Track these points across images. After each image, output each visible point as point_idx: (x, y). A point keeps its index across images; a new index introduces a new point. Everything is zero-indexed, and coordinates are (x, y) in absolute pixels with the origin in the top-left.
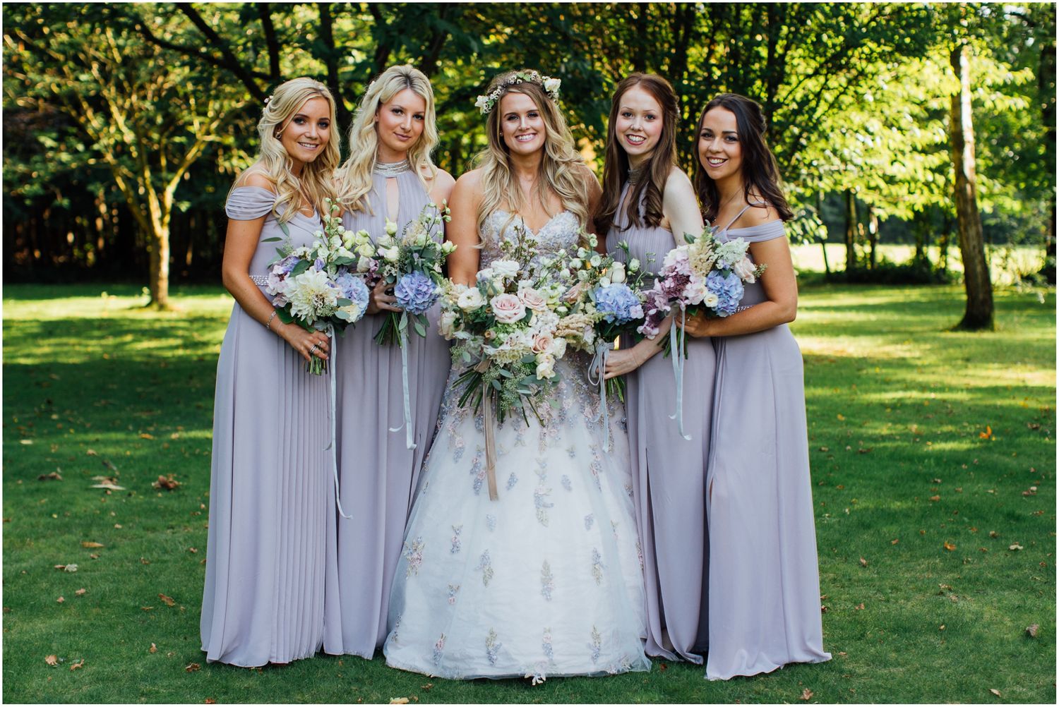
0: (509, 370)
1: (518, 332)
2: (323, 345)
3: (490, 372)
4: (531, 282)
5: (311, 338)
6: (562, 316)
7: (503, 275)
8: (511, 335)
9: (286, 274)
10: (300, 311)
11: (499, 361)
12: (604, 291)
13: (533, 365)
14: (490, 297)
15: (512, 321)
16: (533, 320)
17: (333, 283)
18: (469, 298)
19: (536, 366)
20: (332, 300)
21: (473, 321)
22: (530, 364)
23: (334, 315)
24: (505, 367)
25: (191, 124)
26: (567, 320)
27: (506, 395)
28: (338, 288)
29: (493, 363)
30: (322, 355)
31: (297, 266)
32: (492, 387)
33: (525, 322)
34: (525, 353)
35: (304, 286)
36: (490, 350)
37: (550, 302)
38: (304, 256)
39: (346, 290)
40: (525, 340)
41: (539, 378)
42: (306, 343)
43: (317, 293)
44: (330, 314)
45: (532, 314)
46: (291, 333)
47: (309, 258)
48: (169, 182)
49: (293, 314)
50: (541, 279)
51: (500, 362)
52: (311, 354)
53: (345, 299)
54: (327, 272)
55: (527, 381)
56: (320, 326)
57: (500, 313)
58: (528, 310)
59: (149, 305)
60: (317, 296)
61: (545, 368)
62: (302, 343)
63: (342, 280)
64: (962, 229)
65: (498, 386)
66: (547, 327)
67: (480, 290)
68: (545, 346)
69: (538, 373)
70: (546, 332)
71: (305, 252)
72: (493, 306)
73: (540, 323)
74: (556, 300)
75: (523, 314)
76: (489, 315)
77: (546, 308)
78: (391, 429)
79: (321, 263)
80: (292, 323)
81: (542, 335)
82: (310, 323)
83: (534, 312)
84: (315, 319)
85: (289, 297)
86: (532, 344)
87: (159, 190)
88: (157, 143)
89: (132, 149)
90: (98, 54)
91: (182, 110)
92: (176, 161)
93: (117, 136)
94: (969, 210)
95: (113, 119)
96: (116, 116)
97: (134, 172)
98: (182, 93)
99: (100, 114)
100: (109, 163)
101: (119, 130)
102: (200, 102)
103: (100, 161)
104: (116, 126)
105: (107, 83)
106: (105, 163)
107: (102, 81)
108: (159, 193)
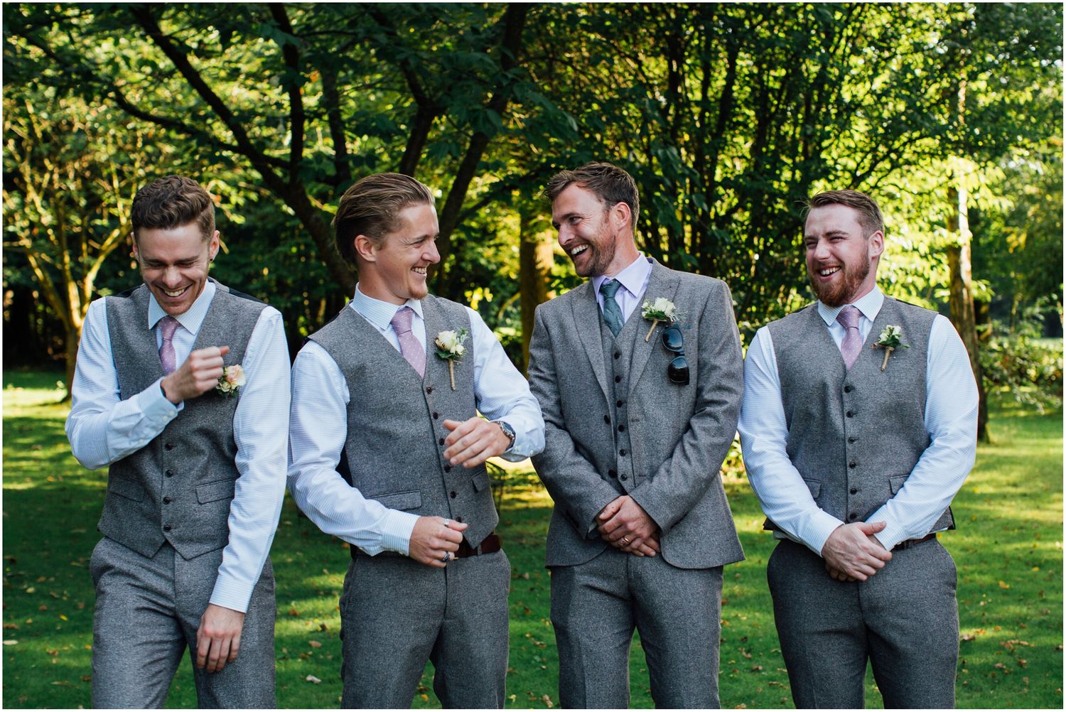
25: (115, 206)
48: (89, 268)
87: (79, 277)
88: (77, 226)
89: (50, 232)
90: (15, 128)
91: (106, 191)
92: (97, 246)
93: (33, 218)
94: (965, 316)
95: (28, 199)
96: (32, 195)
97: (53, 257)
98: (105, 173)
99: (15, 193)
100: (24, 246)
101: (35, 211)
102: (123, 184)
103: (15, 244)
104: (32, 207)
105: (23, 160)
106: (20, 247)
107: (18, 158)
108: (79, 282)
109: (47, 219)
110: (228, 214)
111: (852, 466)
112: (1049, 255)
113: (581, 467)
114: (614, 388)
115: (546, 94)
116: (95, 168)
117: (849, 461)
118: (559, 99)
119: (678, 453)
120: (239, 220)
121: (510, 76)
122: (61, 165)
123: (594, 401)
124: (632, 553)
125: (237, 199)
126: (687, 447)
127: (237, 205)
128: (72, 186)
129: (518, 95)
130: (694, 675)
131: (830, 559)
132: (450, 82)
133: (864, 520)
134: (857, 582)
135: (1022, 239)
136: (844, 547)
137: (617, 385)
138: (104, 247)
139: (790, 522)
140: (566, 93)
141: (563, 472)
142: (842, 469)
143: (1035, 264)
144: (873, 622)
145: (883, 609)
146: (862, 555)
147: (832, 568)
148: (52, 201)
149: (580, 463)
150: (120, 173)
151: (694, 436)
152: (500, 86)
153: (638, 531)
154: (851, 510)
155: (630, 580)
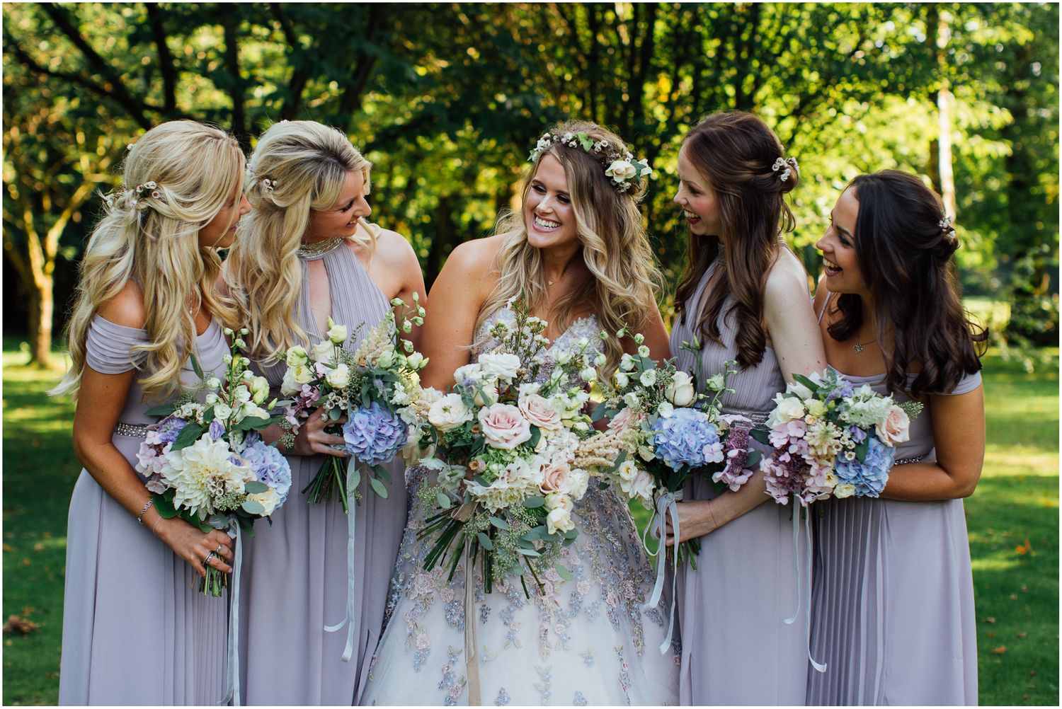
0: (504, 518)
1: (519, 461)
2: (224, 550)
3: (474, 521)
4: (536, 386)
5: (205, 541)
6: (583, 436)
7: (497, 375)
8: (509, 467)
9: (165, 444)
10: (187, 500)
11: (489, 504)
12: (666, 425)
13: (541, 513)
14: (478, 408)
15: (510, 446)
16: (542, 443)
17: (237, 456)
18: (445, 410)
19: (546, 514)
20: (237, 484)
21: (451, 444)
22: (536, 509)
23: (241, 508)
24: (501, 514)
25: (79, 161)
26: (591, 443)
27: (500, 556)
28: (247, 465)
29: (481, 508)
30: (223, 566)
31: (182, 432)
32: (476, 543)
33: (529, 447)
34: (528, 493)
35: (195, 465)
36: (476, 489)
37: (567, 416)
38: (193, 417)
39: (257, 468)
40: (529, 473)
41: (552, 531)
42: (199, 549)
43: (214, 474)
44: (235, 507)
45: (539, 434)
46: (175, 533)
47: (201, 420)
49: (177, 506)
50: (553, 382)
51: (492, 506)
52: (206, 565)
53: (257, 482)
54: (227, 440)
55: (533, 534)
56: (218, 523)
57: (493, 434)
58: (533, 428)
59: (29, 364)
60: (214, 479)
61: (560, 517)
62: (191, 550)
63: (251, 452)
65: (486, 542)
66: (562, 454)
67: (463, 398)
68: (559, 483)
69: (550, 524)
70: (560, 462)
71: (195, 411)
72: (483, 422)
73: (551, 448)
74: (574, 414)
75: (526, 435)
76: (477, 436)
77: (559, 426)
78: (329, 629)
79: (219, 426)
80: (176, 517)
81: (554, 466)
82: (202, 517)
83: (542, 431)
84: (211, 512)
85: (170, 479)
86: (539, 479)
89: (11, 188)
148: (12, 156)
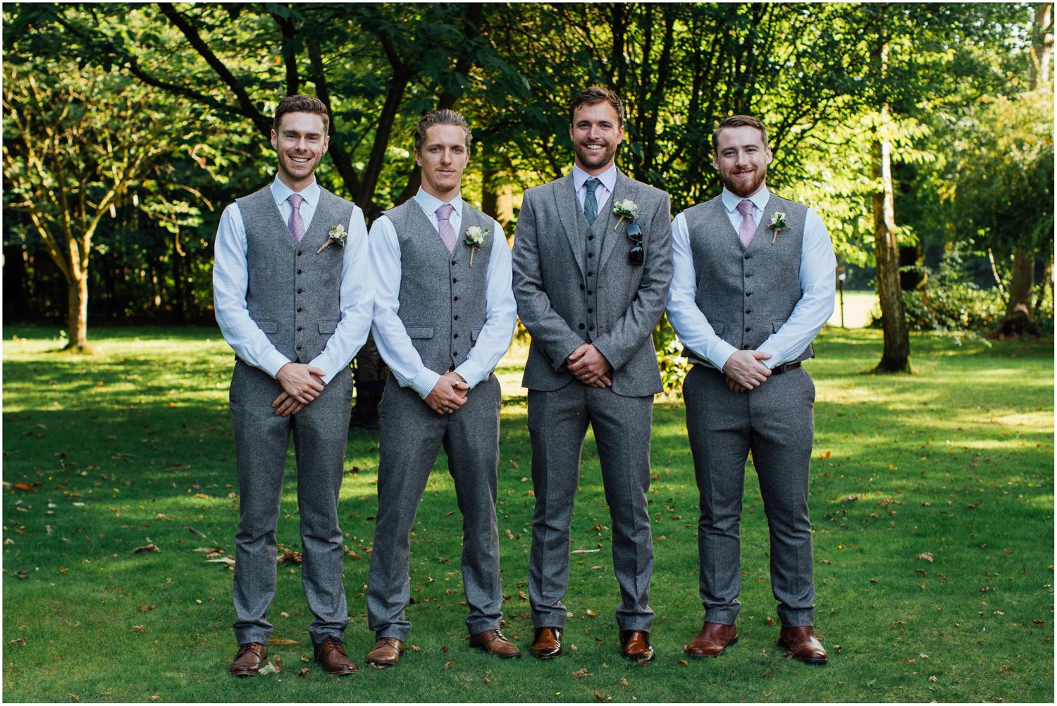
48: (88, 225)
59: (67, 347)
64: (881, 276)
87: (79, 235)
88: (76, 188)
89: (51, 193)
90: (18, 98)
91: (100, 156)
92: (94, 206)
93: (35, 180)
94: (889, 258)
95: (30, 164)
96: (33, 159)
97: (55, 216)
98: (100, 139)
99: (19, 158)
100: (28, 206)
101: (38, 175)
102: (116, 148)
103: (21, 205)
104: (34, 171)
105: (24, 128)
106: (24, 207)
107: (20, 126)
108: (79, 239)
109: (49, 181)
110: (213, 176)
111: (748, 312)
112: (976, 206)
113: (556, 321)
114: (586, 261)
115: (505, 59)
116: (92, 134)
117: (746, 309)
118: (516, 63)
119: (629, 316)
120: (223, 180)
121: (474, 44)
122: (60, 130)
123: (572, 271)
124: (590, 385)
125: (220, 160)
126: (636, 313)
127: (222, 166)
128: (71, 151)
129: (480, 58)
130: (633, 463)
131: (729, 374)
132: (422, 49)
133: (754, 348)
134: (747, 390)
135: (952, 191)
136: (740, 365)
137: (589, 260)
138: (101, 207)
139: (700, 347)
140: (523, 58)
141: (544, 323)
142: (740, 314)
143: (963, 214)
144: (757, 425)
145: (764, 415)
146: (753, 372)
147: (731, 380)
148: (53, 164)
149: (555, 317)
150: (114, 139)
151: (641, 304)
152: (464, 52)
153: (596, 372)
154: (745, 342)
155: (587, 400)
